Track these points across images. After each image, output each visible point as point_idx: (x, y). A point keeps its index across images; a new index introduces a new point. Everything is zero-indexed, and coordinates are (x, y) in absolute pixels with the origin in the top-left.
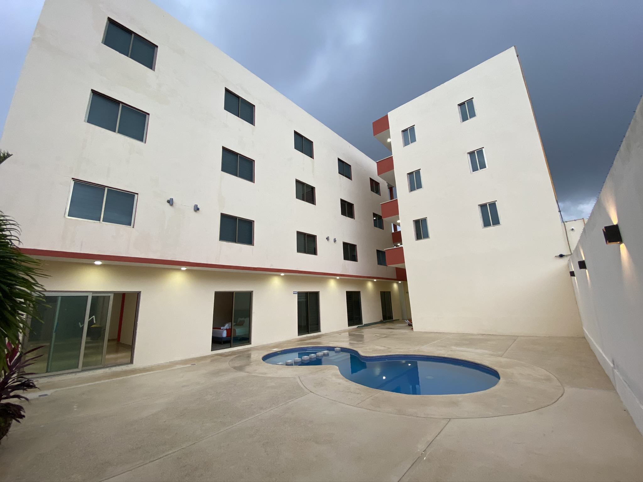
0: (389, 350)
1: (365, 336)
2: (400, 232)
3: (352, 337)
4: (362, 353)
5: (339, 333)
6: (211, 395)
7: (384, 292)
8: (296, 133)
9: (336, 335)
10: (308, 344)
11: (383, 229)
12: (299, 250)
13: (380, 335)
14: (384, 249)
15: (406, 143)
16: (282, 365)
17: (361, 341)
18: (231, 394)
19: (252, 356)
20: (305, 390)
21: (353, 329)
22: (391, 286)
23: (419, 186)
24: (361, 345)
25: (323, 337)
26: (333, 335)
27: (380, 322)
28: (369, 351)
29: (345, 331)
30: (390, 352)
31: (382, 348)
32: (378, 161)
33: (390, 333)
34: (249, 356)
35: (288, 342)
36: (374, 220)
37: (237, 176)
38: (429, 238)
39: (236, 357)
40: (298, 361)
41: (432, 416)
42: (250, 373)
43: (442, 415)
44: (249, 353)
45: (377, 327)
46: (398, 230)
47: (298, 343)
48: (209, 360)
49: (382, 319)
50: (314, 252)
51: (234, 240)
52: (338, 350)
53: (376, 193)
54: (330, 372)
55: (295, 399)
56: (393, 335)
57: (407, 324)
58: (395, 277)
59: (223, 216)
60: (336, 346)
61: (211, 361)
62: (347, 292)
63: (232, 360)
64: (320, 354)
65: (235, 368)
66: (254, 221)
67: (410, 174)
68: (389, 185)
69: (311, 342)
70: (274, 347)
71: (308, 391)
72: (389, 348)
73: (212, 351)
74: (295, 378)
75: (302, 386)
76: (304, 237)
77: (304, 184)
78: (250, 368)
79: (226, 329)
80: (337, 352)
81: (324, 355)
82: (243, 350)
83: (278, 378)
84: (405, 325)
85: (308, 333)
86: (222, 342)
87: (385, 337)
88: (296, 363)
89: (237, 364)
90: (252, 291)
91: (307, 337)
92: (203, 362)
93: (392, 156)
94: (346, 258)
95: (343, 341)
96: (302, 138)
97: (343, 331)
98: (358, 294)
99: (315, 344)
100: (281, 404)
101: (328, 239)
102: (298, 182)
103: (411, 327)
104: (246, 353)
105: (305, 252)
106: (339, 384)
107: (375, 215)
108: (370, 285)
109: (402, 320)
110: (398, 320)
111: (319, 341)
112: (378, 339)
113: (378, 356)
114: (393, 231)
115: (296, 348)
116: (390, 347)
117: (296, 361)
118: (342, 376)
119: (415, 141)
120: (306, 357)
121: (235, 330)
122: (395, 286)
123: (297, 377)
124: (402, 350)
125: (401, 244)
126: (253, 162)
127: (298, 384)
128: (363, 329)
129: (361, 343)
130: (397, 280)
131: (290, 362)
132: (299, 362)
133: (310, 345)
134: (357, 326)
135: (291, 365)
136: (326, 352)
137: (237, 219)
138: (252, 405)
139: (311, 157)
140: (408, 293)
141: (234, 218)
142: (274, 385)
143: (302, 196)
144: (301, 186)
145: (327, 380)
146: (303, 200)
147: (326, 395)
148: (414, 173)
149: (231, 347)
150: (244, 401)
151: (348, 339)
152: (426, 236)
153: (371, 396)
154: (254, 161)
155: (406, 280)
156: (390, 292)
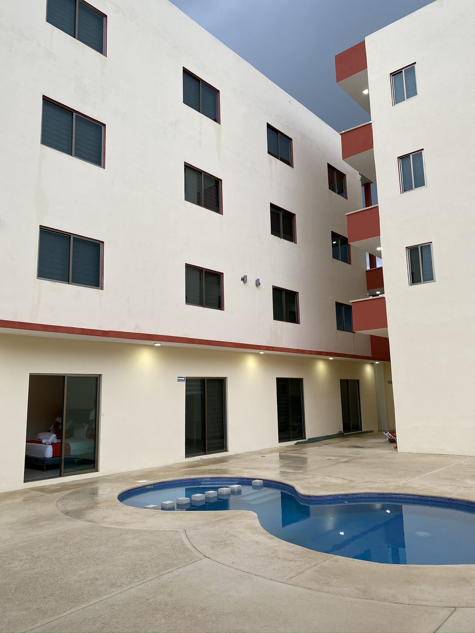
0: (352, 484)
1: (308, 460)
2: (381, 269)
3: (287, 462)
4: (301, 490)
5: (262, 453)
6: (21, 560)
7: (347, 381)
8: (186, 72)
9: (256, 457)
10: (203, 472)
11: (350, 263)
12: (189, 300)
13: (337, 458)
14: (351, 301)
15: (398, 98)
16: (154, 508)
17: (300, 468)
18: (58, 559)
19: (100, 492)
20: (196, 553)
21: (288, 447)
22: (360, 370)
23: (420, 182)
24: (300, 476)
25: (231, 461)
26: (251, 457)
27: (337, 434)
28: (315, 487)
29: (272, 451)
30: (353, 487)
31: (339, 481)
32: (343, 132)
33: (357, 454)
34: (94, 493)
35: (167, 469)
36: (333, 245)
37: (71, 155)
38: (435, 281)
39: (69, 494)
40: (184, 502)
41: (423, 603)
42: (95, 522)
43: (441, 602)
44: (95, 486)
45: (331, 443)
46: (378, 266)
47: (185, 471)
48: (19, 499)
49: (341, 429)
50: (219, 304)
51: (66, 279)
52: (258, 484)
53: (339, 193)
54: (242, 522)
55: (175, 568)
56: (361, 458)
57: (387, 439)
58: (370, 355)
59: (45, 232)
60: (255, 478)
61: (24, 501)
62: (279, 380)
63: (63, 498)
64: (225, 490)
65: (67, 513)
66: (103, 242)
67: (403, 158)
68: (363, 178)
69: (210, 470)
70: (141, 477)
71: (201, 556)
72: (352, 481)
73: (25, 482)
74: (177, 532)
75: (189, 546)
76: (200, 275)
77: (201, 173)
78: (95, 514)
79: (52, 444)
80: (256, 487)
81: (233, 492)
82: (84, 482)
83: (145, 531)
84: (383, 440)
85: (203, 453)
86: (45, 467)
87: (346, 462)
88: (180, 507)
89: (72, 505)
90: (100, 375)
91: (203, 461)
92: (8, 502)
93: (370, 122)
94: (278, 316)
95: (268, 469)
96: (199, 82)
97: (268, 450)
98: (298, 383)
99: (217, 473)
100: (150, 578)
101: (244, 279)
102: (188, 167)
103: (393, 445)
104: (88, 487)
105: (202, 303)
106: (257, 543)
107: (335, 236)
108: (321, 367)
109: (379, 431)
110: (372, 431)
111: (224, 467)
112: (333, 464)
113: (330, 496)
114: (368, 268)
115: (182, 480)
116: (353, 479)
117: (180, 503)
118: (264, 531)
119: (415, 93)
120: (198, 496)
121: (68, 445)
122: (368, 370)
123: (181, 530)
124: (375, 485)
125: (383, 293)
126: (103, 127)
127: (183, 542)
128: (305, 447)
129: (300, 471)
130: (371, 358)
131: (169, 504)
132: (185, 505)
133: (209, 474)
134: (295, 442)
135: (172, 509)
136: (236, 486)
137: (70, 238)
138: (97, 579)
139: (215, 120)
140: (390, 382)
141: (65, 236)
142: (140, 544)
143: (196, 195)
144: (194, 176)
145: (235, 536)
146: (199, 204)
147: (233, 563)
148: (411, 156)
149: (60, 476)
150: (82, 572)
151: (278, 466)
152: (430, 277)
153: (315, 566)
154: (105, 125)
155: (389, 360)
156: (358, 381)
